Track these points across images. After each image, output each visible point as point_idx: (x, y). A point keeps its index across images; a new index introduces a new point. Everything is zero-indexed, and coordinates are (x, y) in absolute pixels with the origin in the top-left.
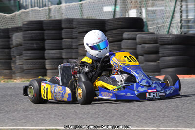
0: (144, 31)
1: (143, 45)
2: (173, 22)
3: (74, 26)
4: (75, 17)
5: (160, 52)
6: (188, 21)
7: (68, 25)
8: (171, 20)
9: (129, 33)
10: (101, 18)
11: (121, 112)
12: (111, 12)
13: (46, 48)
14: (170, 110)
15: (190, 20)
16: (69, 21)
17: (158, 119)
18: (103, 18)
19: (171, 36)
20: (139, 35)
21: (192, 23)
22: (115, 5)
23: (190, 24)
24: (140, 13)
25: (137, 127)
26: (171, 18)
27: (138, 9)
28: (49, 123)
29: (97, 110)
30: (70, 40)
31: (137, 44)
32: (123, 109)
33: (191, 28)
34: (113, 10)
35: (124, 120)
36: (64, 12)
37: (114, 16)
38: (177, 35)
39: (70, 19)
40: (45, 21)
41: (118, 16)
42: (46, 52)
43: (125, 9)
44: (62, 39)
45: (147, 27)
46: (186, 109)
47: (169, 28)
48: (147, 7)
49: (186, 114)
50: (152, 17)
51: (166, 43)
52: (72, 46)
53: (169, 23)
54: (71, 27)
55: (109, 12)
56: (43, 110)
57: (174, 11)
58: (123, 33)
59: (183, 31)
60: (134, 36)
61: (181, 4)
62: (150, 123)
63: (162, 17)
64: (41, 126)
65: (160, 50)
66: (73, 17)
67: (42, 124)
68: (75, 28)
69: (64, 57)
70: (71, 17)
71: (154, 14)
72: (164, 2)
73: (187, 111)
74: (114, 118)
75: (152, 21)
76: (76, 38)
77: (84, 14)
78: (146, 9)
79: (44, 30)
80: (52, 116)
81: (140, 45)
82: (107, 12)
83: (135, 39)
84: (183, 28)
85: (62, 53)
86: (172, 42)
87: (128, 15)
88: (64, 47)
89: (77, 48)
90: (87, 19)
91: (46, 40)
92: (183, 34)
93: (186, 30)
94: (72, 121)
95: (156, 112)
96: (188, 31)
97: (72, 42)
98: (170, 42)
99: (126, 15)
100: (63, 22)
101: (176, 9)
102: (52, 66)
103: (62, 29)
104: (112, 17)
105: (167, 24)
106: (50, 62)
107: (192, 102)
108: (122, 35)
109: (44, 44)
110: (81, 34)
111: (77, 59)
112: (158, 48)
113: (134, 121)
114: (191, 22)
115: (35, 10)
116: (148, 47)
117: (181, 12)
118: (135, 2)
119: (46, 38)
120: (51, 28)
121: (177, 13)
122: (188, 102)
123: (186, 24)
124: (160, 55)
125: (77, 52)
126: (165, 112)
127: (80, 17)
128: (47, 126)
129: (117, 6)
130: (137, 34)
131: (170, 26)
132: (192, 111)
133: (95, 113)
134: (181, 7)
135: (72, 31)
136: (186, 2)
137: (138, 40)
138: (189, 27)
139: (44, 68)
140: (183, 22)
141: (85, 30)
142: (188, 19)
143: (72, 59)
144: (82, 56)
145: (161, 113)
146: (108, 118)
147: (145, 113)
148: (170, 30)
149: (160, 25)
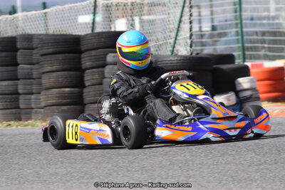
2: (178, 38)
3: (35, 46)
4: (36, 33)
6: (202, 36)
7: (25, 45)
8: (177, 35)
9: (115, 54)
10: (74, 34)
11: (105, 172)
12: (89, 23)
14: (176, 168)
15: (205, 35)
16: (28, 38)
18: (77, 34)
19: (176, 58)
21: (208, 38)
22: (94, 13)
23: (204, 40)
24: (131, 25)
26: (175, 31)
27: (128, 20)
29: (69, 169)
30: (29, 66)
32: (106, 167)
33: (205, 46)
34: (91, 21)
36: (20, 25)
37: (93, 30)
38: (185, 57)
39: (29, 35)
41: (98, 29)
43: (109, 19)
44: (18, 65)
46: (200, 166)
47: (174, 47)
48: (141, 15)
49: (198, 172)
50: (148, 31)
52: (32, 74)
53: (173, 39)
54: (30, 47)
55: (86, 23)
57: (180, 21)
58: (106, 55)
59: (194, 51)
61: (190, 11)
63: (164, 30)
66: (33, 33)
68: (37, 48)
69: (20, 91)
70: (30, 33)
71: (152, 27)
72: (166, 8)
73: (200, 168)
76: (37, 63)
77: (49, 28)
78: (140, 19)
80: (3, 180)
82: (83, 24)
84: (193, 45)
85: (17, 85)
86: (178, 67)
87: (115, 28)
88: (20, 77)
89: (40, 78)
90: (53, 35)
92: (194, 55)
93: (199, 48)
94: (32, 186)
95: (155, 171)
96: (202, 50)
97: (32, 69)
98: (175, 68)
99: (111, 28)
100: (18, 40)
101: (183, 19)
102: (3, 105)
103: (17, 50)
104: (90, 32)
105: (172, 41)
106: (1, 98)
107: (207, 156)
108: (105, 58)
111: (40, 93)
114: (206, 37)
117: (191, 22)
118: (123, 9)
121: (184, 23)
122: (202, 155)
123: (198, 40)
125: (40, 84)
126: (169, 170)
127: (43, 32)
129: (97, 15)
131: (175, 43)
132: (208, 168)
133: (67, 174)
134: (191, 15)
135: (31, 53)
136: (199, 7)
138: (203, 44)
140: (193, 37)
141: (51, 50)
142: (201, 31)
143: (32, 94)
144: (47, 89)
145: (163, 173)
146: (86, 181)
147: (139, 173)
148: (175, 49)
149: (161, 43)
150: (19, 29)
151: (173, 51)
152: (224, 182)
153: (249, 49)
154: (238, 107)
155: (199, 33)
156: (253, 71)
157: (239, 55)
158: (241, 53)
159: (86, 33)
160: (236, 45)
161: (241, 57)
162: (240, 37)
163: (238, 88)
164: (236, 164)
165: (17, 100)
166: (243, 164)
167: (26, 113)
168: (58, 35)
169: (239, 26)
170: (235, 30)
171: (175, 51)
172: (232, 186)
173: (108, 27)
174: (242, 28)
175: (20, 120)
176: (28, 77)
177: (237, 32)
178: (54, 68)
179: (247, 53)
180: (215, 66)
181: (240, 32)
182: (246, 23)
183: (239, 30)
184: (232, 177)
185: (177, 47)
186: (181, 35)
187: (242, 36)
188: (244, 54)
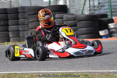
0: (68, 13)
1: (67, 21)
2: (84, 7)
3: (26, 11)
4: (26, 6)
5: (78, 26)
6: (94, 7)
7: (22, 11)
8: (84, 6)
9: (59, 14)
10: (42, 6)
11: (55, 62)
12: (48, 2)
13: (9, 25)
15: (96, 6)
17: (76, 66)
18: (43, 6)
19: (84, 16)
20: (65, 15)
21: (97, 8)
23: (95, 8)
24: (65, 2)
25: (64, 71)
26: (83, 5)
28: (11, 70)
30: (23, 19)
31: (63, 21)
33: (96, 11)
35: (56, 66)
36: (20, 3)
37: (49, 5)
38: (87, 15)
39: (23, 7)
40: (8, 8)
41: (52, 4)
42: (9, 27)
44: (19, 19)
45: (70, 10)
47: (83, 11)
49: (93, 62)
50: (72, 5)
51: (81, 20)
52: (25, 23)
53: (83, 8)
54: (24, 11)
55: (47, 2)
56: (8, 62)
58: (55, 14)
59: (91, 12)
60: (61, 16)
62: (72, 68)
63: (78, 4)
64: (7, 72)
65: (78, 24)
66: (25, 6)
67: (7, 70)
68: (26, 12)
69: (20, 30)
70: (24, 6)
71: (74, 3)
73: (94, 60)
74: (50, 66)
75: (72, 7)
76: (27, 18)
77: (32, 4)
79: (8, 14)
80: (13, 66)
81: (66, 21)
82: (46, 2)
83: (62, 18)
84: (91, 10)
85: (19, 27)
86: (85, 19)
87: (59, 4)
88: (20, 24)
89: (28, 24)
90: (33, 7)
91: (9, 20)
92: (91, 14)
93: (93, 12)
94: (25, 68)
95: (75, 62)
97: (25, 21)
98: (83, 20)
99: (57, 4)
100: (19, 9)
102: (13, 35)
103: (19, 13)
104: (48, 5)
105: (82, 9)
106: (12, 33)
109: (8, 22)
110: (30, 16)
111: (28, 31)
112: (76, 23)
113: (62, 67)
114: (96, 7)
115: (2, 2)
116: (70, 23)
117: (90, 1)
119: (9, 19)
120: (12, 12)
121: (87, 2)
123: (93, 8)
124: (78, 27)
125: (28, 27)
126: (81, 61)
127: (29, 5)
128: (10, 72)
130: (63, 15)
131: (83, 9)
132: (97, 60)
135: (24, 14)
137: (64, 19)
138: (95, 10)
139: (8, 37)
140: (91, 7)
141: (32, 13)
142: (94, 5)
143: (25, 31)
144: (31, 29)
145: (78, 62)
146: (47, 66)
147: (69, 62)
148: (83, 12)
149: (77, 9)
150: (19, 4)
151: (82, 13)
152: (103, 66)
153: (113, 12)
154: (109, 36)
155: (93, 6)
156: (115, 21)
157: (110, 14)
158: (110, 13)
159: (47, 6)
160: (108, 10)
161: (111, 15)
162: (110, 7)
163: (109, 28)
164: (108, 58)
165: (19, 33)
166: (111, 59)
167: (22, 39)
168: (35, 7)
169: (110, 2)
170: (108, 4)
171: (83, 13)
172: (107, 67)
173: (56, 3)
174: (111, 3)
175: (20, 41)
176: (23, 24)
177: (109, 5)
178: (34, 20)
179: (113, 13)
180: (100, 19)
181: (110, 5)
182: (112, 1)
183: (110, 4)
184: (107, 64)
185: (84, 11)
186: (86, 6)
187: (111, 7)
188: (112, 14)
